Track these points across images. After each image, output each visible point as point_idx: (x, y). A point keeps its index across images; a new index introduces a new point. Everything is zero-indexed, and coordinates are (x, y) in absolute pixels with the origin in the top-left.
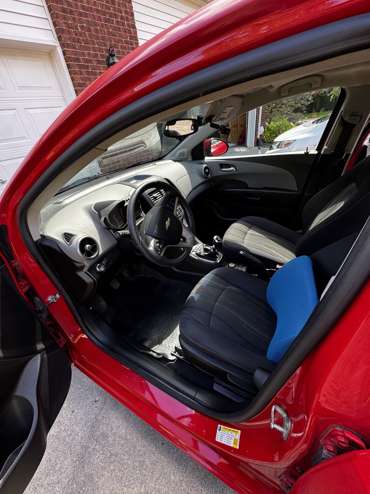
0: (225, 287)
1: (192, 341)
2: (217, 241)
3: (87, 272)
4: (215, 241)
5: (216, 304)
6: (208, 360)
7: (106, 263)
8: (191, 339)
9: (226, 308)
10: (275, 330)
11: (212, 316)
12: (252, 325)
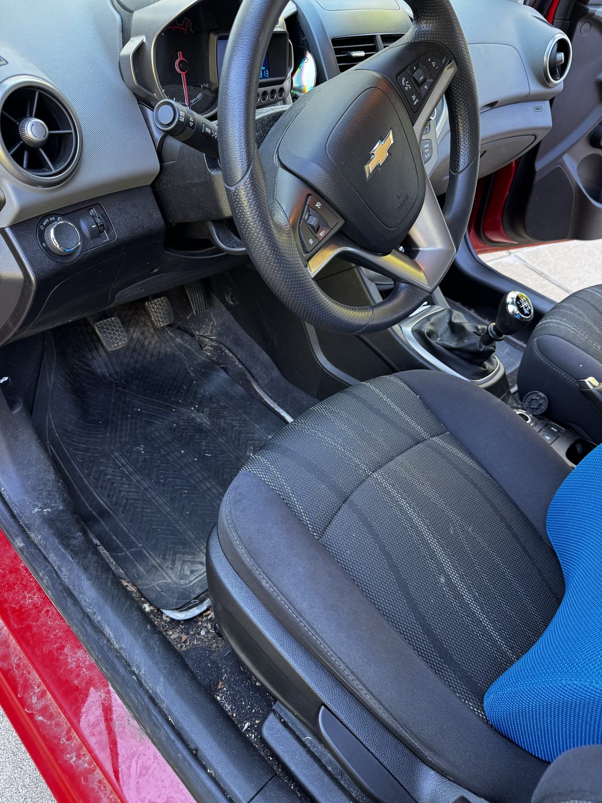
0: (425, 435)
1: (243, 558)
2: (512, 309)
3: (8, 231)
4: (506, 304)
5: (375, 475)
6: (277, 640)
7: (92, 231)
8: (241, 551)
9: (403, 502)
10: (539, 634)
11: (345, 506)
12: (470, 591)
